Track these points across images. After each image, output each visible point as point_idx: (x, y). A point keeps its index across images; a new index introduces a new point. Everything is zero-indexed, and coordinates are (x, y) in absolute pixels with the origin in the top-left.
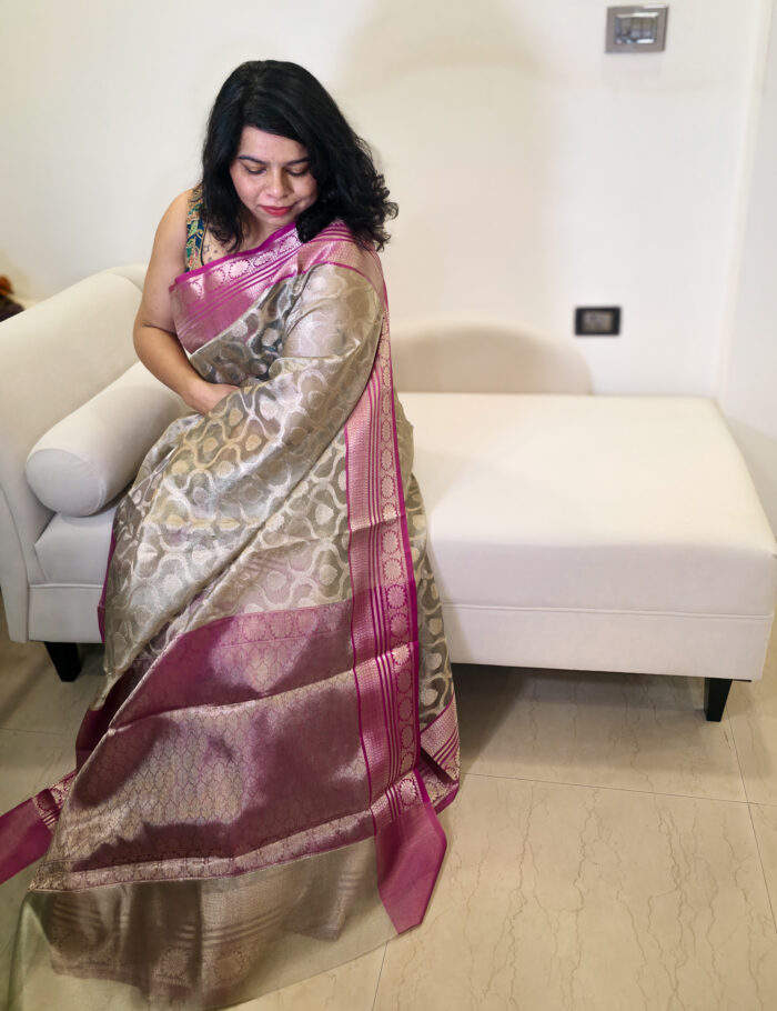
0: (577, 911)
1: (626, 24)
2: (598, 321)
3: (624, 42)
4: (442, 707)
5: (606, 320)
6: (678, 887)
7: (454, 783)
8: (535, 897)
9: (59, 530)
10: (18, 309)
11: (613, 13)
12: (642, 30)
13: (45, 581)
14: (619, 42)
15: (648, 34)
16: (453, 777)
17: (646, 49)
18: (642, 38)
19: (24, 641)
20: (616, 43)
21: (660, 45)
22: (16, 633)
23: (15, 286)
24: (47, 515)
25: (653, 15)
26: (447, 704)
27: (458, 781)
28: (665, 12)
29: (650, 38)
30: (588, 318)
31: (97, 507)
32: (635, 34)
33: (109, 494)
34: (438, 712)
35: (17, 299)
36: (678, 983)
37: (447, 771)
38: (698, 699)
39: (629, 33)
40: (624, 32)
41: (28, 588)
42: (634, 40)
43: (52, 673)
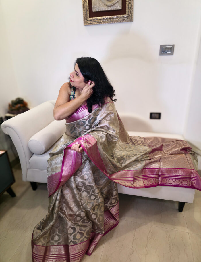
0: (146, 255)
1: (164, 49)
2: (155, 116)
3: (164, 53)
4: (116, 204)
5: (157, 116)
6: (170, 252)
7: (118, 221)
8: (136, 250)
9: (34, 157)
10: (27, 109)
11: (161, 46)
12: (168, 50)
13: (31, 168)
14: (163, 53)
15: (169, 51)
16: (118, 220)
17: (169, 54)
18: (168, 52)
19: (25, 181)
20: (162, 53)
21: (172, 53)
22: (24, 179)
23: (28, 104)
24: (32, 154)
25: (171, 47)
26: (117, 203)
27: (119, 221)
28: (173, 46)
29: (170, 52)
30: (153, 115)
31: (43, 153)
32: (166, 51)
33: (45, 149)
34: (115, 205)
35: (28, 107)
37: (116, 219)
38: (177, 206)
39: (165, 51)
40: (164, 51)
41: (27, 170)
42: (166, 52)
43: (31, 189)
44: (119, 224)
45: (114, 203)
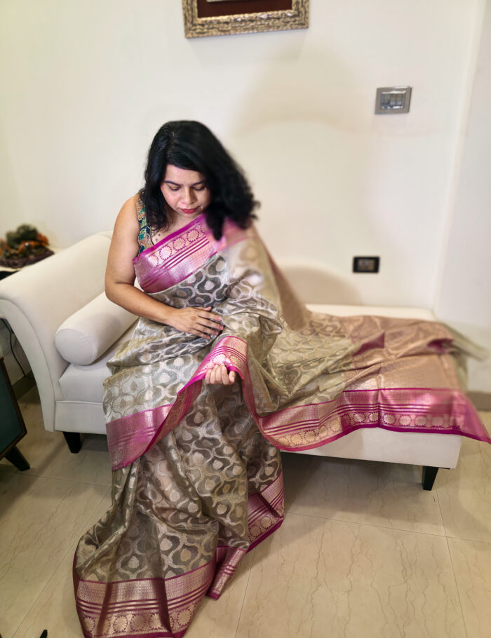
0: (349, 591)
1: (388, 98)
2: (366, 265)
3: (386, 108)
4: (276, 476)
5: (371, 264)
6: (405, 582)
7: (281, 517)
8: (325, 582)
9: (72, 372)
10: (51, 253)
11: (379, 91)
12: (396, 101)
13: (64, 400)
14: (383, 107)
15: (400, 103)
16: (281, 515)
17: (398, 112)
18: (396, 105)
19: (52, 430)
20: (381, 108)
21: (406, 108)
22: (48, 426)
23: (50, 241)
24: (66, 365)
25: (404, 92)
26: (278, 475)
27: (283, 517)
28: (410, 90)
29: (400, 105)
30: (360, 263)
31: (90, 362)
32: (392, 103)
33: (99, 352)
34: (273, 479)
35: (51, 248)
36: (404, 634)
37: (278, 511)
38: (419, 477)
39: (388, 103)
40: (386, 102)
41: (55, 403)
42: (392, 107)
43: (66, 448)
44: (283, 524)
45: (272, 476)
